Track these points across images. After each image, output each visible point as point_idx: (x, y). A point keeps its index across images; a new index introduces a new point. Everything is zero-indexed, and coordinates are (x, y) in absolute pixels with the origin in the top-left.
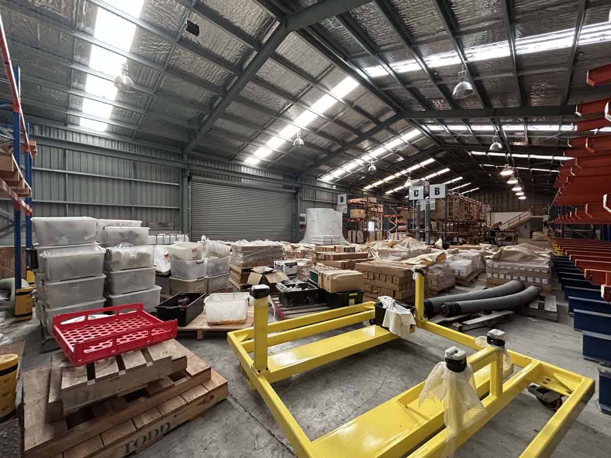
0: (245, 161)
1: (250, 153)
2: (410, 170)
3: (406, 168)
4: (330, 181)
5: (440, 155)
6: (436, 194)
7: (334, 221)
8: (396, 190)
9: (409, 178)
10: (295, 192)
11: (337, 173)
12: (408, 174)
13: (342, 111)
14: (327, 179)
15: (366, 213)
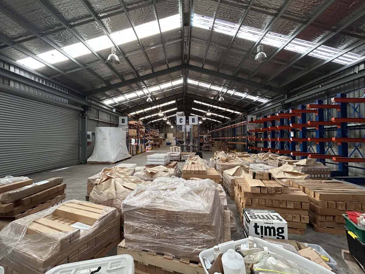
0: (17, 61)
1: (31, 52)
2: (162, 105)
3: (160, 104)
4: (109, 105)
5: (178, 100)
6: (193, 122)
7: (123, 139)
8: (146, 117)
9: (161, 111)
10: (82, 109)
11: (118, 100)
12: (160, 108)
13: (154, 46)
14: (108, 102)
15: (137, 132)
